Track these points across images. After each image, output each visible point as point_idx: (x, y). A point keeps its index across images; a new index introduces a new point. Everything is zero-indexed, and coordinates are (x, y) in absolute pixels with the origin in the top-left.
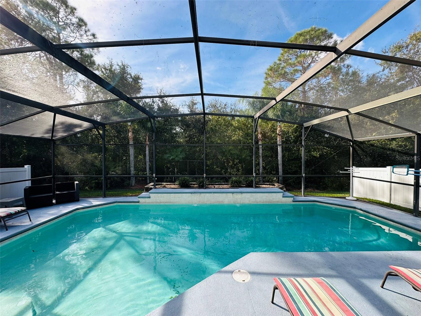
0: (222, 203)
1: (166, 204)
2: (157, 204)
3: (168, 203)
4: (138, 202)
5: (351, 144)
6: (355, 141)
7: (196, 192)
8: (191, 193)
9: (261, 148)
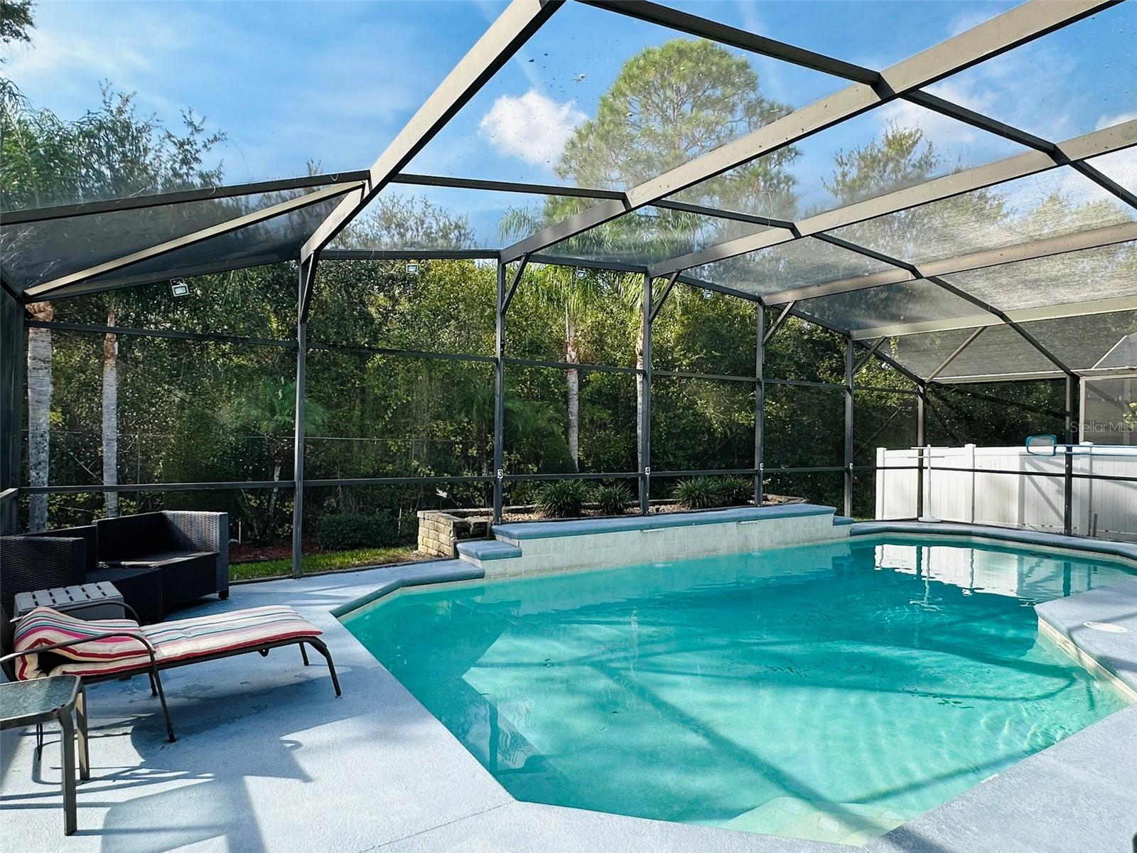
0: (714, 553)
1: (570, 572)
2: (544, 575)
3: (576, 570)
4: (481, 576)
5: (921, 389)
6: (932, 382)
7: (655, 525)
8: (641, 528)
9: (576, 397)
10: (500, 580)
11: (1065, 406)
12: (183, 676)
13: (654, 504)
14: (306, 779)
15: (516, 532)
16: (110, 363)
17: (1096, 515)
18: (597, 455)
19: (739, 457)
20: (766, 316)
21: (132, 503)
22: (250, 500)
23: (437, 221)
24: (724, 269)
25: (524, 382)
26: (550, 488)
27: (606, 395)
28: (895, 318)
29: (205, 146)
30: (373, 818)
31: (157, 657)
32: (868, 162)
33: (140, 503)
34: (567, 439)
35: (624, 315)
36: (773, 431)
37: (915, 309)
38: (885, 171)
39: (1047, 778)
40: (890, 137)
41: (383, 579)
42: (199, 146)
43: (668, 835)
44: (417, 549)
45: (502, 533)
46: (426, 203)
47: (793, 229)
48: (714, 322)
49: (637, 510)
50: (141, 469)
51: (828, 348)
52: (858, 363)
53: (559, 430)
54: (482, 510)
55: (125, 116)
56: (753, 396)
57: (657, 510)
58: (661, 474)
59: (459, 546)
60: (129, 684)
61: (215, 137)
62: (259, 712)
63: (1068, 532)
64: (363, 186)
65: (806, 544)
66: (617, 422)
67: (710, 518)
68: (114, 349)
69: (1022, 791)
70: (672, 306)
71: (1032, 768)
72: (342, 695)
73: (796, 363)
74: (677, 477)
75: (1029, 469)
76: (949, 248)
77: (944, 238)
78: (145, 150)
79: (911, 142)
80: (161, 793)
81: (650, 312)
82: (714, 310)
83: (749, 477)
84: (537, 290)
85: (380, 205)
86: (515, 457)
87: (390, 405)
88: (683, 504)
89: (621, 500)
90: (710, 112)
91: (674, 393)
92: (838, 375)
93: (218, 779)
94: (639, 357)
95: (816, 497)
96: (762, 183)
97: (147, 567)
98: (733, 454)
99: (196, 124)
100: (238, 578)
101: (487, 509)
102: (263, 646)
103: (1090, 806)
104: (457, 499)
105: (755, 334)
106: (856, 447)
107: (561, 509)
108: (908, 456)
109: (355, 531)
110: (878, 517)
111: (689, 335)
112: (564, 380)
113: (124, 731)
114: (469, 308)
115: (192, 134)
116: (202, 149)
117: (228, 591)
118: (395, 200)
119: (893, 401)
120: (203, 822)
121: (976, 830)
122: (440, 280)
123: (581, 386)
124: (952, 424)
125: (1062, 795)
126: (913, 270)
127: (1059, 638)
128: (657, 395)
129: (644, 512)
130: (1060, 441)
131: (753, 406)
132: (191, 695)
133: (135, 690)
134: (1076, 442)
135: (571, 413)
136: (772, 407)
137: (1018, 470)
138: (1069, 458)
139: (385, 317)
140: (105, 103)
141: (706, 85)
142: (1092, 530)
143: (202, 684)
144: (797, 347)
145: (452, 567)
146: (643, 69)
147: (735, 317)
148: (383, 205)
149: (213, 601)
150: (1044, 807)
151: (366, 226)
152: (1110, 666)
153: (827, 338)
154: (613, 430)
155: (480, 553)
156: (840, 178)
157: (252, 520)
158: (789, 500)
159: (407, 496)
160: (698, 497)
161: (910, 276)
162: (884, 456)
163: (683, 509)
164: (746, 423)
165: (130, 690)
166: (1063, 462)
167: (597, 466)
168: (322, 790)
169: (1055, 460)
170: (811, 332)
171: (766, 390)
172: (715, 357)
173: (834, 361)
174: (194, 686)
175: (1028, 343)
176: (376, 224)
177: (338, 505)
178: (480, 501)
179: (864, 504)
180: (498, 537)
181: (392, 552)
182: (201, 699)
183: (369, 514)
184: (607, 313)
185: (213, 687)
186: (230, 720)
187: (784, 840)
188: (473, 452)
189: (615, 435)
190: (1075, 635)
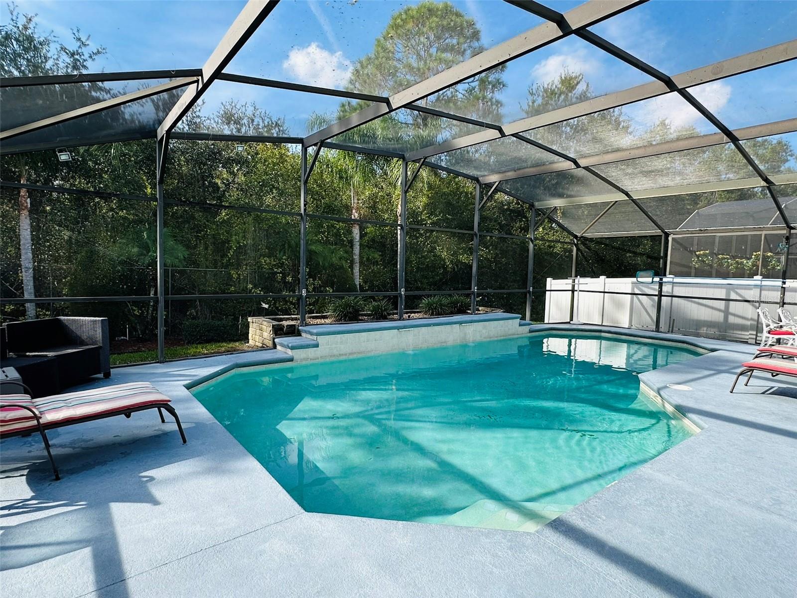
0: (445, 344)
1: (351, 357)
2: (333, 359)
3: (355, 355)
4: (291, 360)
5: (575, 241)
6: (582, 237)
7: (407, 326)
8: (398, 328)
9: (358, 243)
10: (304, 363)
11: (660, 252)
12: (71, 432)
13: (407, 313)
14: (156, 502)
15: (315, 331)
16: (25, 213)
17: (674, 320)
18: (371, 282)
19: (462, 283)
20: (481, 193)
21: (47, 313)
22: (135, 311)
23: (263, 121)
24: (456, 161)
25: (323, 233)
26: (338, 302)
27: (378, 242)
28: (561, 196)
29: (91, 57)
30: (203, 529)
31: (42, 421)
32: (548, 94)
33: (53, 312)
34: (352, 270)
35: (390, 190)
36: (484, 267)
37: (574, 189)
38: (559, 101)
39: (647, 482)
40: (563, 78)
41: (223, 363)
42: (86, 56)
43: (407, 531)
44: (248, 342)
45: (306, 332)
46: (255, 107)
47: (500, 130)
48: (448, 196)
49: (396, 316)
50: (53, 289)
51: (519, 214)
52: (537, 225)
53: (346, 265)
54: (293, 316)
55: (29, 32)
56: (472, 244)
57: (409, 316)
58: (411, 293)
59: (276, 340)
60: (30, 439)
61: (98, 51)
62: (125, 457)
63: (657, 330)
64: (197, 81)
65: (502, 338)
66: (384, 261)
67: (443, 322)
68: (27, 203)
69: (631, 491)
70: (421, 185)
71: (638, 476)
72: (187, 443)
73: (499, 224)
74: (423, 295)
75: (637, 291)
76: (598, 147)
77: (595, 140)
78: (45, 58)
79: (575, 82)
80: (45, 518)
81: (406, 185)
82: (448, 188)
83: (468, 295)
84: (332, 171)
85: (223, 107)
86: (318, 282)
87: (231, 246)
88: (426, 313)
89: (385, 310)
90: (449, 55)
91: (421, 242)
92: (525, 232)
93: (89, 506)
94: (399, 218)
95: (509, 309)
96: (481, 105)
97: (46, 356)
98: (458, 282)
99: (83, 40)
100: (120, 363)
101: (296, 316)
102: (127, 411)
103: (672, 499)
104: (279, 310)
105: (474, 204)
106: (534, 278)
107: (345, 316)
108: (565, 284)
109: (208, 331)
110: (546, 321)
111: (432, 204)
112: (350, 232)
113: (22, 474)
114: (285, 181)
115: (80, 47)
116: (88, 59)
117: (110, 372)
118: (233, 105)
119: (558, 248)
120: (75, 537)
121: (604, 518)
122: (265, 161)
123: (362, 236)
124: (593, 264)
125: (655, 492)
126: (575, 162)
127: (652, 394)
128: (410, 243)
129: (400, 318)
130: (656, 274)
131: (471, 251)
132: (76, 446)
133: (33, 444)
134: (665, 275)
135: (355, 254)
136: (483, 252)
137: (630, 292)
138: (661, 284)
139: (227, 185)
140: (13, 20)
141: (447, 35)
142: (671, 329)
143: (84, 438)
144: (500, 214)
145: (271, 354)
146: (404, 21)
147: (461, 193)
148: (225, 108)
149: (99, 379)
150: (645, 501)
151: (212, 121)
152: (682, 410)
153: (519, 208)
154: (382, 265)
155: (290, 345)
156: (531, 104)
157: (136, 324)
158: (493, 310)
159: (245, 308)
160: (435, 309)
161: (573, 166)
162: (551, 283)
163: (425, 316)
164: (467, 262)
165: (30, 443)
166: (657, 287)
167: (371, 288)
168: (167, 510)
169: (652, 286)
170: (509, 203)
171: (480, 241)
172: (448, 219)
173: (523, 223)
174: (78, 439)
175: (641, 212)
176: (220, 121)
177: (197, 313)
178: (294, 311)
179: (537, 313)
180: (303, 335)
181: (231, 345)
182: (83, 448)
183: (219, 320)
184: (379, 188)
185: (92, 440)
186: (104, 463)
187: (484, 530)
188: (289, 279)
189: (383, 269)
190: (662, 393)
